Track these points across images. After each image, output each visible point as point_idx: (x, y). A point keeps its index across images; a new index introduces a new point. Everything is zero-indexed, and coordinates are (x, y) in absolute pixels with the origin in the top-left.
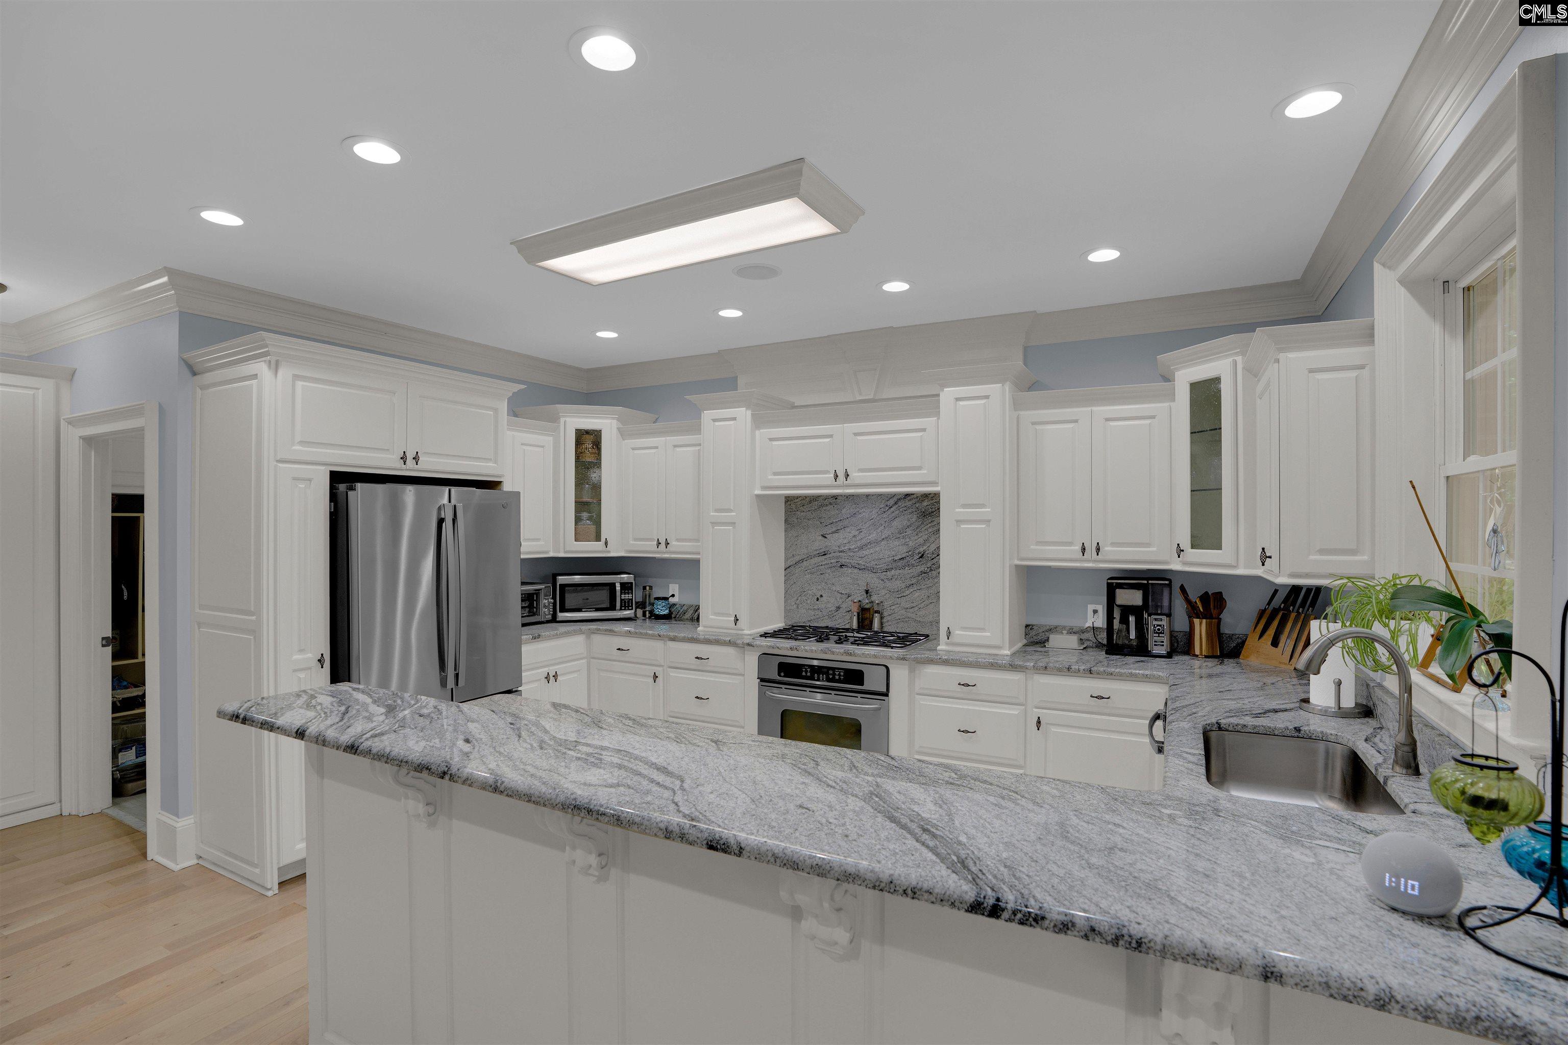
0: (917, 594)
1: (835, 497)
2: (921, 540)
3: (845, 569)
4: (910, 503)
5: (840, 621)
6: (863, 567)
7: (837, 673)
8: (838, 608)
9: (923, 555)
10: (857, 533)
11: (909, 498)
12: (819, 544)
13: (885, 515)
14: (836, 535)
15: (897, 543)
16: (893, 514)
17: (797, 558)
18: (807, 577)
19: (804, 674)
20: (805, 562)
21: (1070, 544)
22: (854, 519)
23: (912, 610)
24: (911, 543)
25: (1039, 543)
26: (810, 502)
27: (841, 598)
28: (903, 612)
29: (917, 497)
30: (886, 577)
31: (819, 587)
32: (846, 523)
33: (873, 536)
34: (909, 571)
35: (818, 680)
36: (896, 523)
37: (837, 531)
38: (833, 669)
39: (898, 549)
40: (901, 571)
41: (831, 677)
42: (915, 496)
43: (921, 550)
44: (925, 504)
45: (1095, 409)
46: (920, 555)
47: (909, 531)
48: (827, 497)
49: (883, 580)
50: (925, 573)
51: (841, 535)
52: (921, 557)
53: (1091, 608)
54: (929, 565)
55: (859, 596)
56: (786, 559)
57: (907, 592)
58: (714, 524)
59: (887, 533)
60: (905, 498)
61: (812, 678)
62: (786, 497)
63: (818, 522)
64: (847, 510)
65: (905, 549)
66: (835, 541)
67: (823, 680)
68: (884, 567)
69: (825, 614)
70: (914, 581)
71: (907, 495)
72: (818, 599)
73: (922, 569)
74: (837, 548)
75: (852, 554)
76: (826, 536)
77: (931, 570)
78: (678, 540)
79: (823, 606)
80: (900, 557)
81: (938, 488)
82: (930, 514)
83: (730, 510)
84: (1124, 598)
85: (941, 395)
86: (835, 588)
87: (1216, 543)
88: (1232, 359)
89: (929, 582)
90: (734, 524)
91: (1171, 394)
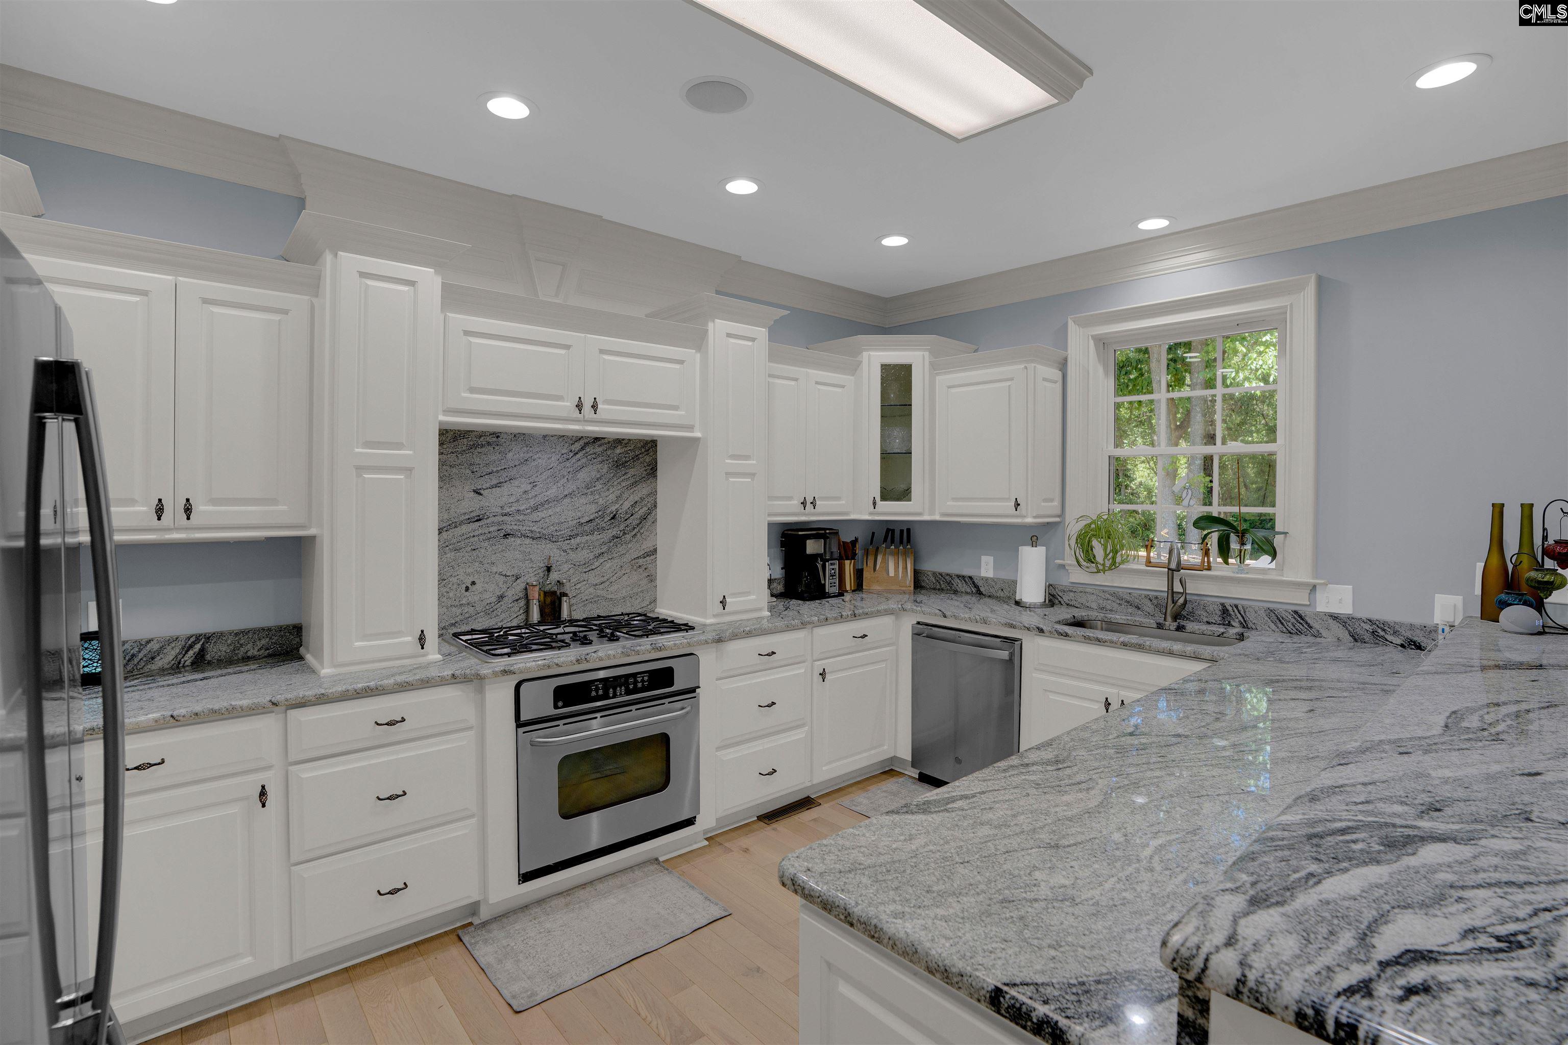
0: (608, 565)
1: (497, 435)
2: (612, 497)
3: (511, 540)
4: (601, 449)
5: (503, 616)
6: (538, 535)
7: (639, 679)
8: (501, 597)
9: (615, 515)
10: (529, 487)
11: (599, 443)
12: (470, 504)
13: (568, 464)
14: (497, 490)
15: (583, 500)
16: (580, 463)
18: (448, 555)
19: (594, 694)
20: (445, 533)
21: (790, 498)
22: (525, 468)
23: (602, 586)
24: (601, 501)
26: (455, 439)
27: (505, 582)
28: (591, 590)
29: (609, 442)
30: (569, 547)
31: (469, 570)
32: (513, 472)
33: (552, 492)
34: (599, 537)
35: (615, 696)
36: (583, 475)
37: (498, 485)
38: (634, 675)
39: (586, 508)
40: (588, 538)
41: (631, 687)
42: (606, 441)
43: (614, 508)
44: (618, 451)
45: (809, 371)
46: (612, 515)
47: (599, 486)
48: (482, 435)
49: (565, 551)
50: (617, 538)
51: (505, 489)
52: (613, 518)
54: (622, 527)
55: (538, 575)
57: (597, 564)
58: (360, 469)
59: (571, 487)
60: (594, 442)
61: (605, 697)
63: (468, 471)
64: (515, 454)
65: (593, 508)
66: (494, 500)
67: (621, 694)
68: (567, 533)
69: (479, 609)
70: (604, 548)
71: (597, 439)
72: (467, 589)
73: (614, 533)
74: (499, 510)
75: (521, 517)
76: (482, 492)
77: (625, 534)
78: (214, 502)
79: (476, 598)
80: (587, 519)
81: (697, 434)
82: (624, 464)
83: (399, 446)
84: (812, 547)
85: (711, 325)
86: (494, 569)
87: (905, 495)
88: (922, 353)
89: (622, 549)
90: (408, 471)
91: (854, 369)
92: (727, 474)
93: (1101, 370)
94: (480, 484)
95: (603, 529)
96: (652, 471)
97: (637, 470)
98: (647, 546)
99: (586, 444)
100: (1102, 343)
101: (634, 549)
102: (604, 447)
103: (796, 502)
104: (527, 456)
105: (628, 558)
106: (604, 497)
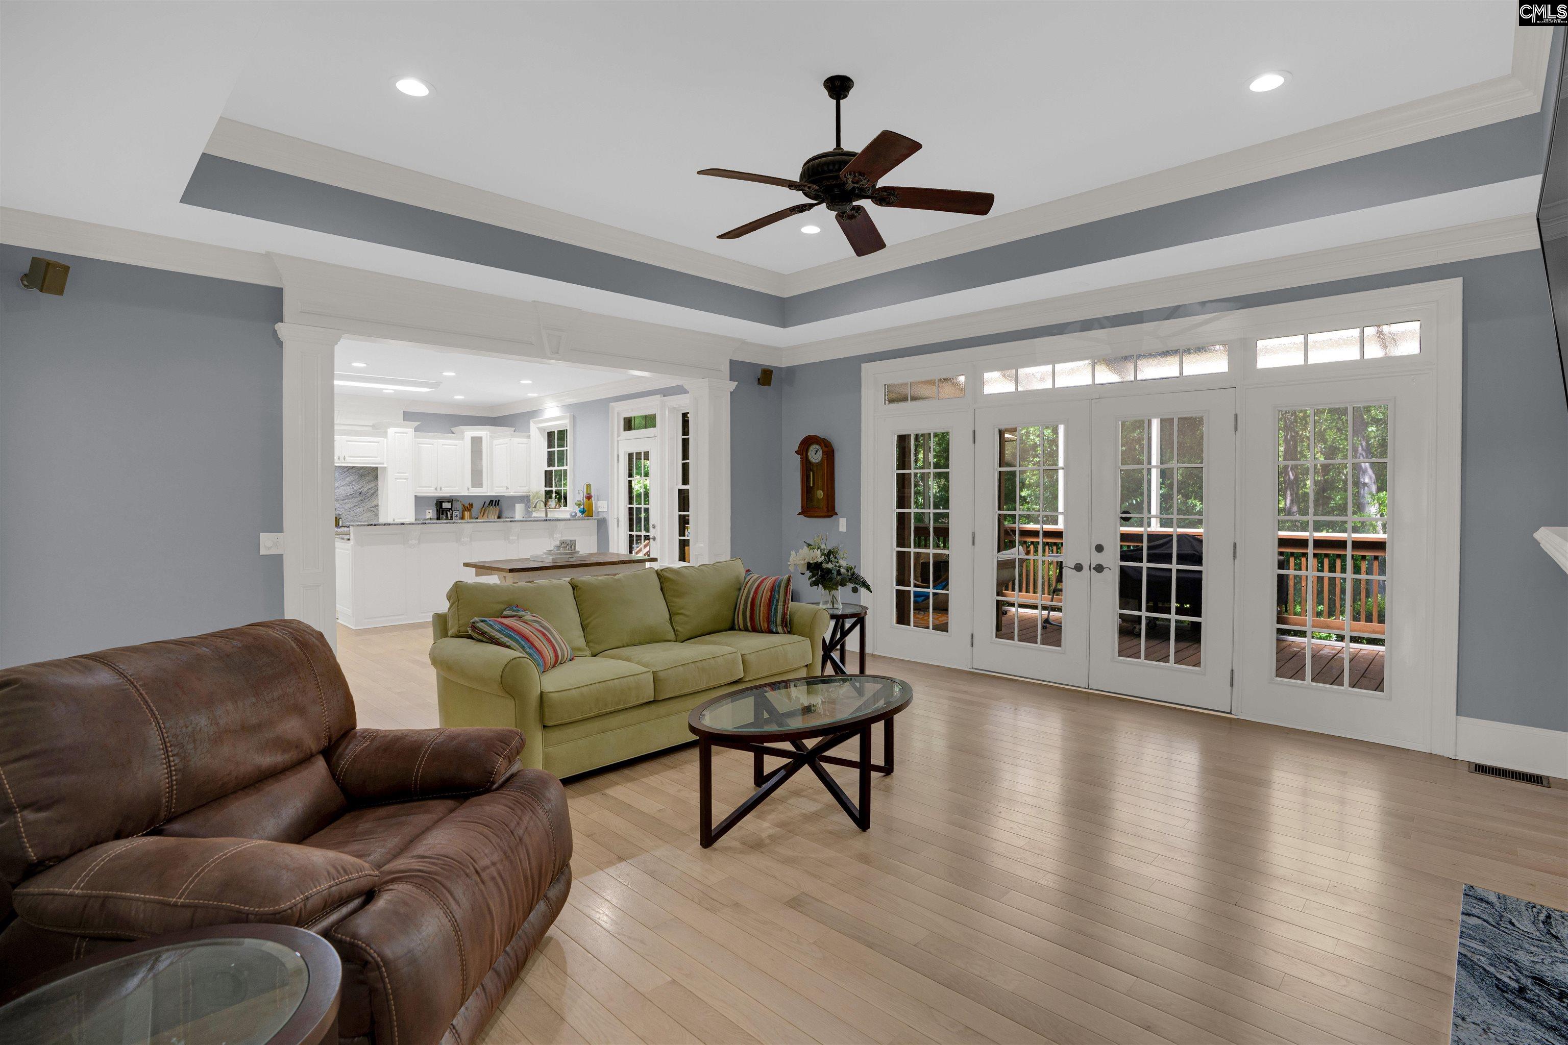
0: (358, 510)
2: (360, 487)
9: (361, 493)
13: (342, 476)
15: (348, 488)
16: (346, 475)
21: (431, 487)
23: (355, 517)
24: (355, 488)
25: (420, 487)
28: (351, 518)
33: (337, 485)
36: (347, 479)
39: (349, 490)
40: (350, 500)
44: (362, 471)
45: (439, 440)
47: (354, 483)
49: (341, 504)
50: (362, 500)
53: (427, 511)
54: (364, 497)
57: (354, 509)
59: (344, 484)
65: (352, 490)
68: (342, 498)
70: (357, 504)
71: (353, 467)
77: (365, 499)
80: (350, 494)
81: (385, 466)
82: (364, 476)
84: (446, 505)
85: (388, 430)
87: (481, 486)
88: (486, 432)
89: (365, 503)
91: (463, 439)
93: (542, 439)
95: (356, 497)
96: (376, 478)
97: (370, 477)
98: (374, 503)
99: (350, 469)
100: (539, 428)
101: (369, 505)
102: (356, 470)
103: (433, 488)
105: (366, 507)
106: (357, 487)
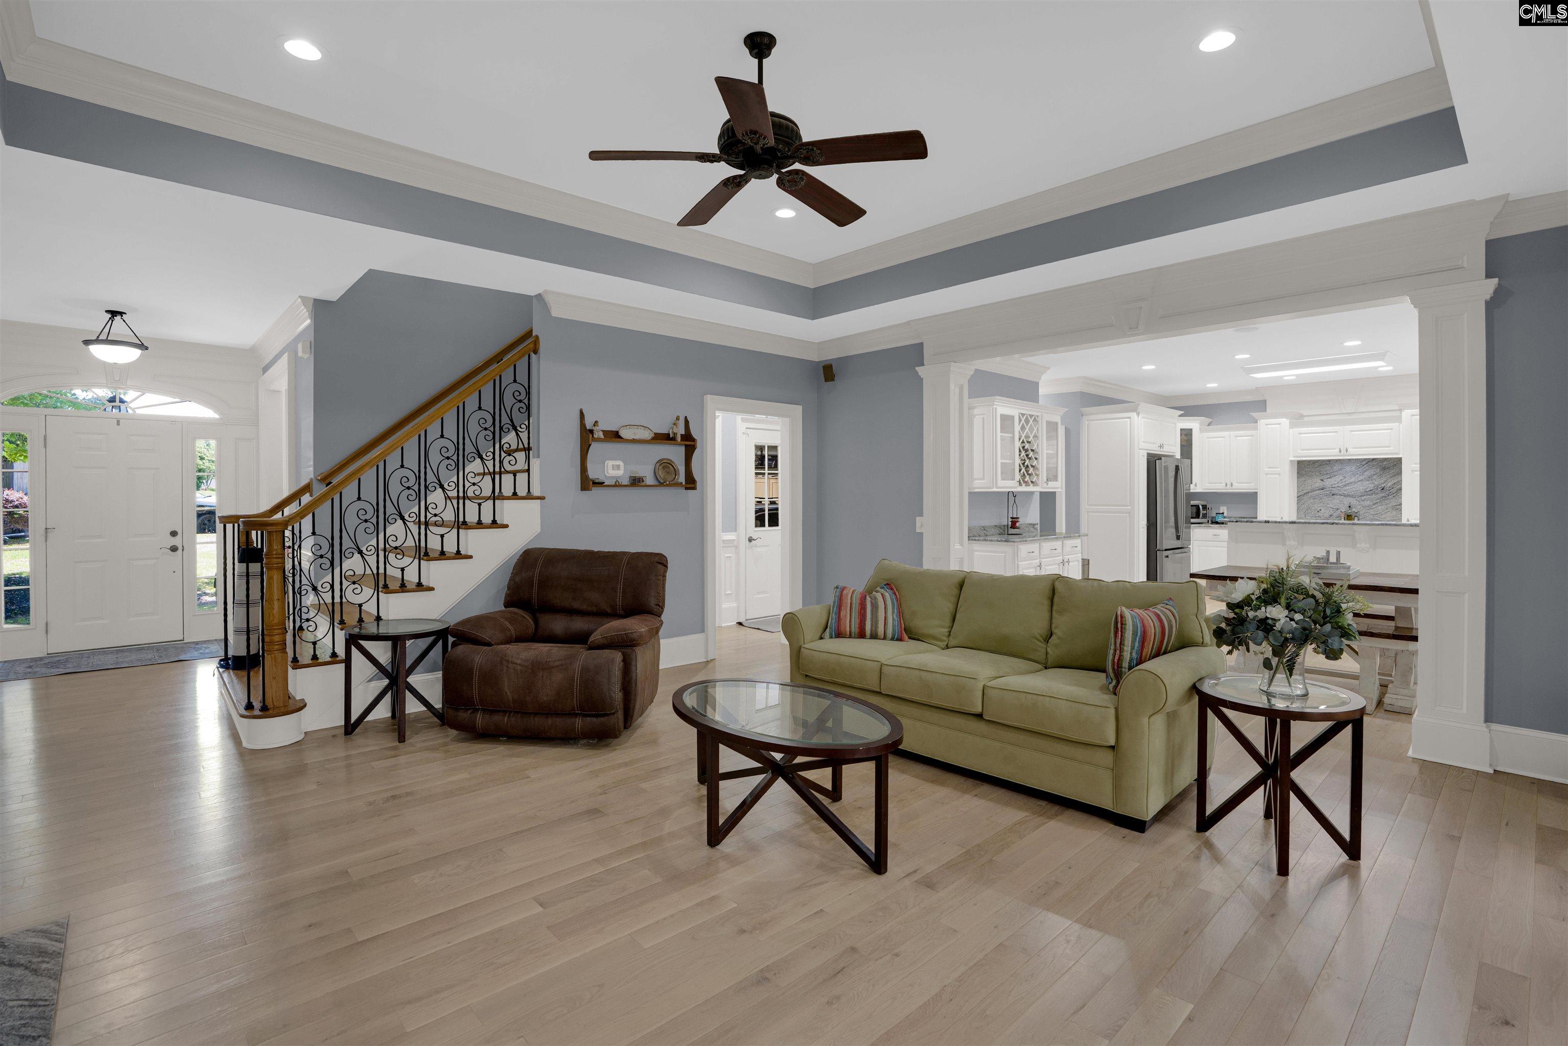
0: (1379, 507)
1: (1329, 461)
2: (1382, 481)
3: (1335, 496)
4: (1375, 464)
6: (1347, 495)
8: (1331, 515)
10: (1343, 478)
11: (1374, 461)
12: (1318, 483)
13: (1360, 469)
14: (1330, 479)
15: (1367, 482)
16: (1366, 469)
17: (1305, 491)
18: (1311, 500)
20: (1310, 494)
22: (1341, 471)
23: (1376, 515)
24: (1376, 483)
26: (1313, 463)
27: (1332, 510)
29: (1380, 460)
31: (1319, 506)
32: (1335, 473)
33: (1353, 480)
34: (1376, 497)
36: (1367, 473)
39: (1369, 485)
40: (1370, 497)
42: (1378, 460)
43: (1383, 486)
44: (1385, 463)
47: (1375, 477)
48: (1324, 461)
49: (1358, 501)
50: (1385, 497)
51: (1333, 479)
52: (1382, 489)
54: (1387, 493)
55: (1344, 509)
56: (1298, 492)
57: (1373, 507)
58: (1267, 474)
59: (1361, 478)
60: (1372, 461)
62: (1298, 461)
63: (1319, 473)
64: (1335, 468)
65: (1372, 485)
66: (1328, 483)
68: (1360, 494)
70: (1377, 501)
72: (1318, 512)
73: (1383, 495)
74: (1330, 486)
75: (1339, 489)
76: (1324, 480)
77: (1389, 495)
78: (1238, 483)
80: (1369, 489)
82: (1389, 468)
83: (1277, 468)
85: (1403, 413)
86: (1328, 506)
89: (1387, 502)
90: (1279, 474)
92: (1412, 471)
94: (1325, 477)
95: (1378, 494)
101: (1390, 503)
102: (1376, 462)
104: (1341, 467)
106: (1378, 481)
